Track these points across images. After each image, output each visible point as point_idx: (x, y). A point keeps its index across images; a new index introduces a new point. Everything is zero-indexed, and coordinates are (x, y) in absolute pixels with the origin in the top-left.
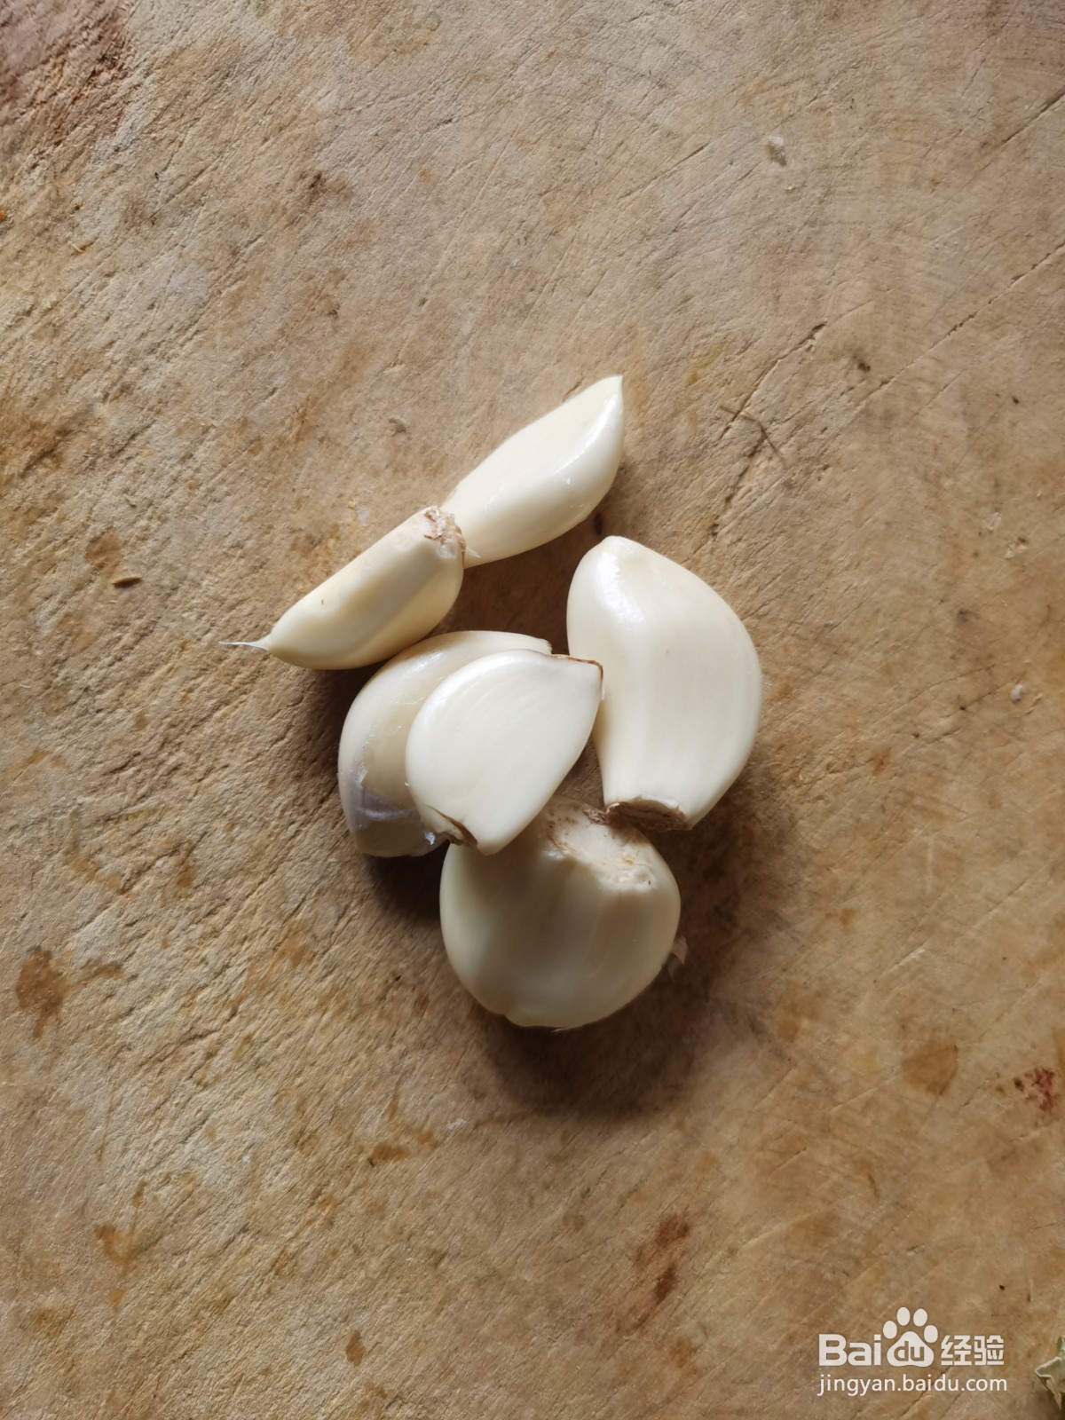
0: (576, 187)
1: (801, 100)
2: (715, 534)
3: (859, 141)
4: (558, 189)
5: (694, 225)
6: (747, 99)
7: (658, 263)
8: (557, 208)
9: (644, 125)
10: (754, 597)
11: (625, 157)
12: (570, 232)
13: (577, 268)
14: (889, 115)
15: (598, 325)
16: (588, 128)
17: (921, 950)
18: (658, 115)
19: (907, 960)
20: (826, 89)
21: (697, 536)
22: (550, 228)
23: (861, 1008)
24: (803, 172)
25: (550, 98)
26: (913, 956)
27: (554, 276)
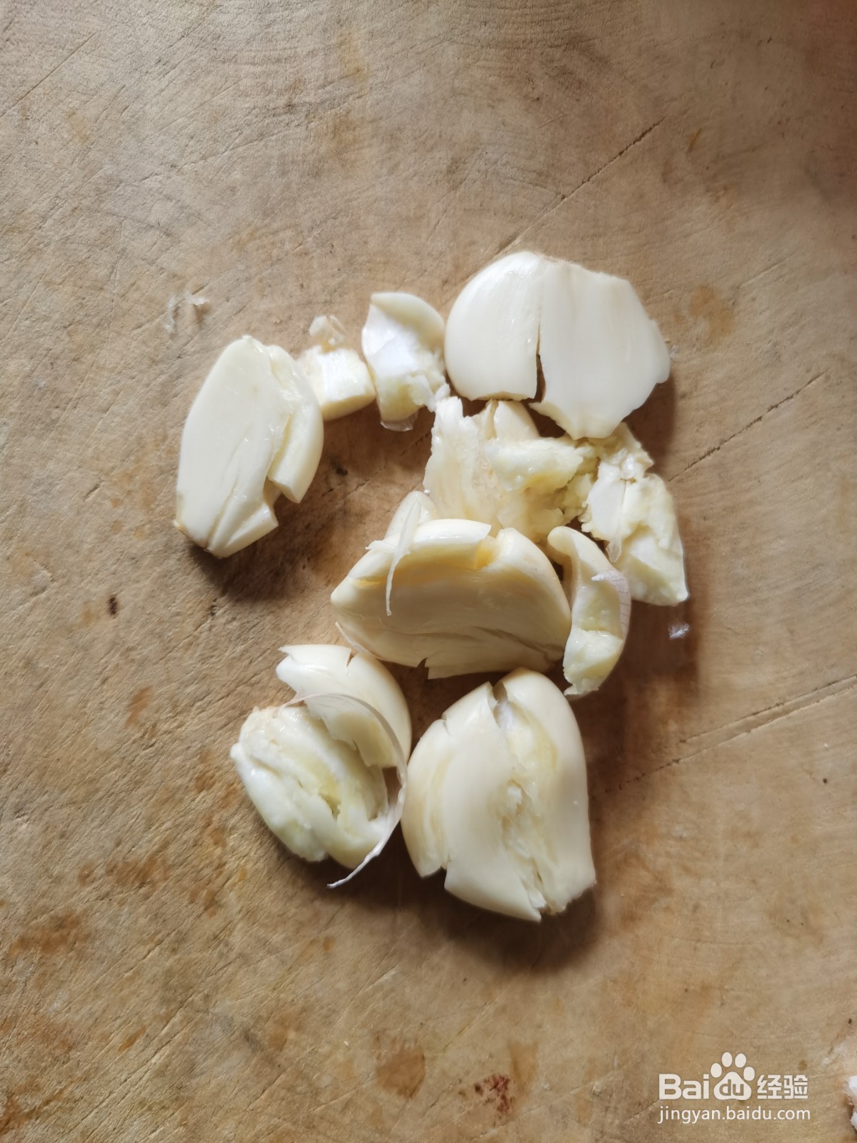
0: (95, 321)
1: (288, 246)
2: (213, 614)
3: (338, 280)
4: (80, 322)
5: (195, 352)
6: (240, 246)
7: (163, 385)
8: (78, 338)
9: (153, 268)
10: (246, 668)
11: (136, 295)
12: (89, 358)
13: (95, 388)
14: (364, 258)
15: (113, 437)
16: (103, 272)
18: (164, 260)
19: (381, 980)
20: (309, 236)
21: (198, 616)
22: (73, 355)
24: (289, 307)
25: (74, 246)
26: (386, 977)
27: (76, 395)
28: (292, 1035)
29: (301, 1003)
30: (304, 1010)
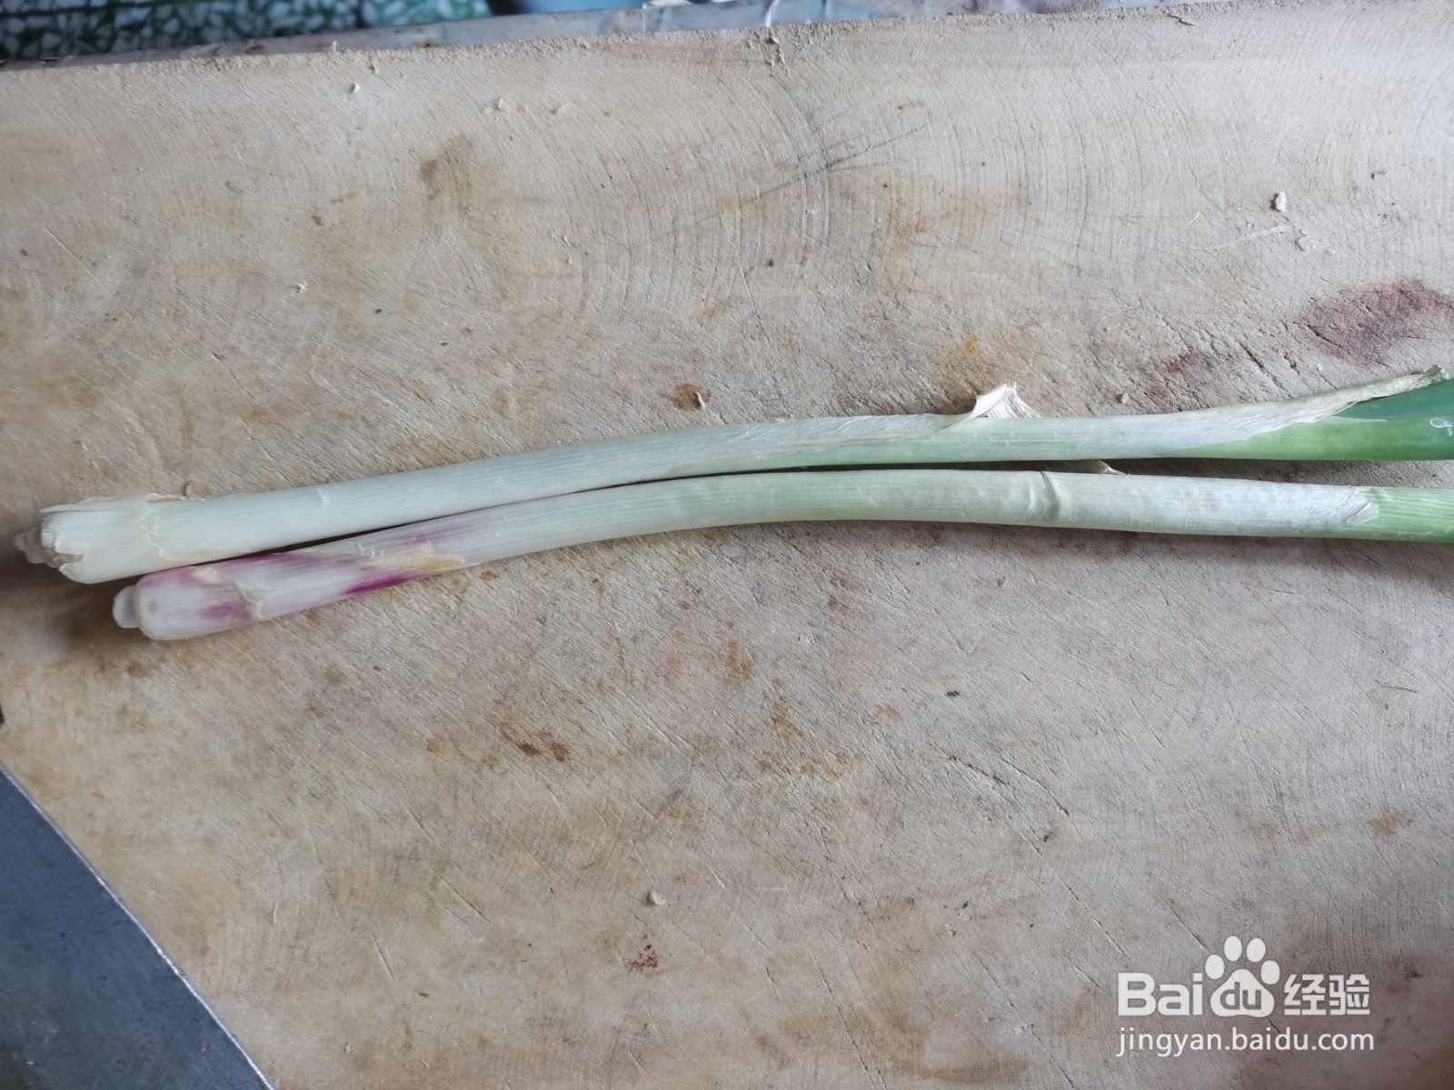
0: (1136, 675)
1: (1190, 797)
2: (950, 759)
3: (1170, 830)
4: (1134, 664)
5: (1118, 740)
6: (1188, 768)
7: (1097, 721)
8: (1124, 664)
9: (1171, 711)
10: (917, 781)
11: (1153, 701)
12: (1111, 672)
13: (1092, 677)
14: (1185, 848)
15: (1061, 689)
16: (1168, 680)
17: (723, 886)
18: (1177, 718)
19: (718, 879)
20: (1197, 811)
21: (949, 749)
22: (1113, 661)
23: (690, 853)
24: (1151, 800)
25: (1183, 659)
26: (720, 882)
27: (1087, 664)
28: (680, 822)
29: (701, 827)
30: (696, 829)
